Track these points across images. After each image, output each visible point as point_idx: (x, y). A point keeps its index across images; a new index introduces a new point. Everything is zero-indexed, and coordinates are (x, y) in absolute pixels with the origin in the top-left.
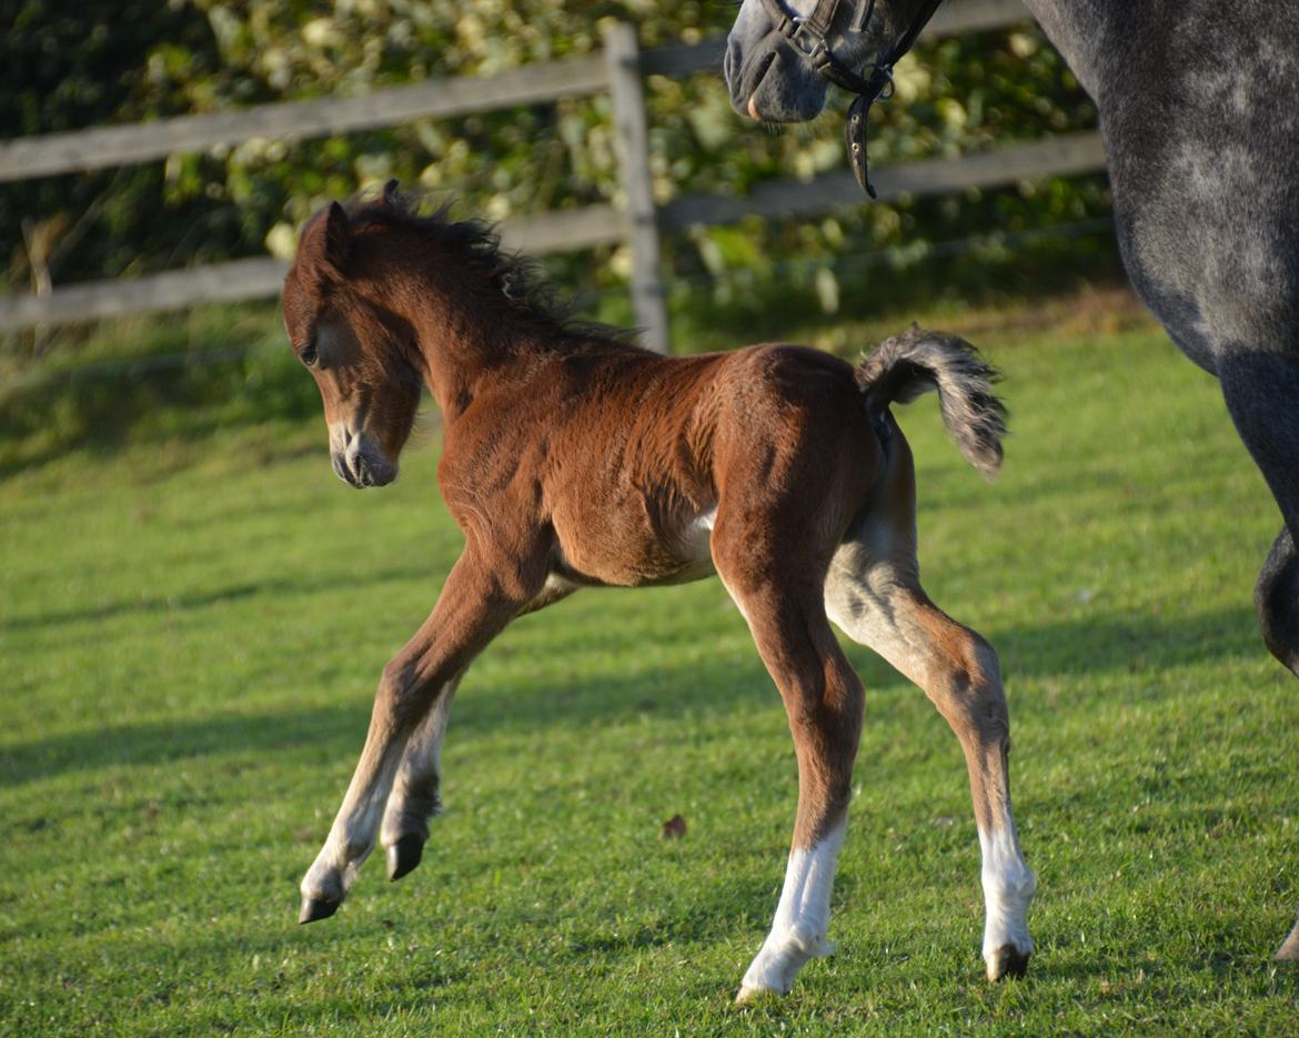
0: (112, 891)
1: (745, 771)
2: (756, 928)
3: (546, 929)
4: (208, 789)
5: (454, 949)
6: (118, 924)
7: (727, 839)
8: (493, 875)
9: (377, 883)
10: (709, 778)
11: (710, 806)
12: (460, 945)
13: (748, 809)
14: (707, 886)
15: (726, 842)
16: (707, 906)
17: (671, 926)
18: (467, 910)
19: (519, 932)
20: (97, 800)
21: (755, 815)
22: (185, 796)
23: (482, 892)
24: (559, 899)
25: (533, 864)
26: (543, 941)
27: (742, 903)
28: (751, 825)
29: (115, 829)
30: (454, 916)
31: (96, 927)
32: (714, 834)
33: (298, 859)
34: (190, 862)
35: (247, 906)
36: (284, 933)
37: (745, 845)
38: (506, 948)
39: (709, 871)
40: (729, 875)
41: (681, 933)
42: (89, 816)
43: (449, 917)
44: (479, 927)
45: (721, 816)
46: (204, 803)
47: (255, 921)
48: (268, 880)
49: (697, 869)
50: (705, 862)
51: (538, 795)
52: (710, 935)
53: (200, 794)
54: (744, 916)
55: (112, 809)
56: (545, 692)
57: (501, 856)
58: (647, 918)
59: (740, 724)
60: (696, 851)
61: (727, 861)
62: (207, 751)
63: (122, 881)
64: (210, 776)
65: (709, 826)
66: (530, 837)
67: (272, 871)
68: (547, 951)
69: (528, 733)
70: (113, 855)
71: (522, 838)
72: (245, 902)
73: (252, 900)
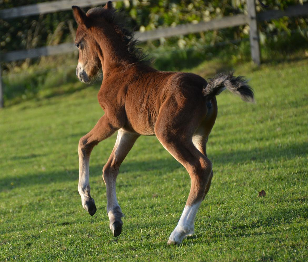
0: (101, 211)
1: (283, 177)
2: (287, 223)
3: (225, 222)
4: (127, 182)
5: (199, 228)
6: (103, 220)
7: (278, 197)
8: (209, 207)
9: (176, 209)
10: (272, 179)
11: (273, 187)
12: (200, 227)
13: (284, 189)
14: (272, 211)
15: (277, 198)
16: (272, 216)
17: (261, 222)
18: (202, 217)
19: (217, 223)
20: (96, 185)
21: (286, 190)
22: (121, 184)
23: (206, 212)
24: (228, 214)
25: (221, 204)
26: (224, 226)
27: (282, 215)
28: (285, 193)
29: (102, 193)
30: (198, 218)
31: (97, 221)
32: (274, 196)
33: (153, 202)
34: (123, 203)
35: (139, 215)
36: (149, 223)
37: (283, 199)
38: (213, 228)
39: (273, 207)
40: (278, 207)
41: (264, 224)
42: (94, 190)
43: (197, 219)
44: (205, 222)
45: (276, 190)
46: (126, 186)
47: (141, 219)
48: (145, 208)
49: (269, 206)
50: (271, 203)
51: (222, 184)
52: (273, 224)
53: (125, 183)
54: (283, 219)
55: (100, 187)
56: (224, 155)
57: (212, 202)
58: (254, 220)
59: (281, 164)
60: (268, 200)
61: (278, 203)
62: (127, 171)
63: (104, 208)
64: (128, 178)
65: (272, 193)
66: (220, 196)
67: (146, 205)
68: (225, 229)
69: (219, 167)
70: (101, 201)
71: (218, 197)
72: (138, 214)
73: (140, 213)
